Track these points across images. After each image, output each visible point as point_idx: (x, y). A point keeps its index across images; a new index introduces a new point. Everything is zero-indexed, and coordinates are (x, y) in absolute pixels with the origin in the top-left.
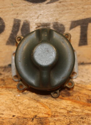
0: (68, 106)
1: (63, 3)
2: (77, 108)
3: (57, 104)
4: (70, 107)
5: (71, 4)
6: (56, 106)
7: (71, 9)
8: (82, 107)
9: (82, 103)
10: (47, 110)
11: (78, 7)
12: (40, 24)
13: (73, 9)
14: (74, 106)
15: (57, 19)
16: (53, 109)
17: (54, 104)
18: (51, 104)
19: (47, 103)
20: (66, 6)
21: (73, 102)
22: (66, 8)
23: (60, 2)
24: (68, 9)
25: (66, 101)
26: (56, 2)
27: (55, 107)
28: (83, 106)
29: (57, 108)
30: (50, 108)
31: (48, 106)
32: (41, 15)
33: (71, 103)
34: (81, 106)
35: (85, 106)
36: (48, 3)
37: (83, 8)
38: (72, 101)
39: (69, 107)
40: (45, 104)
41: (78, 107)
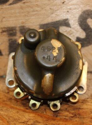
0: (30, 119)
1: (28, 4)
2: (39, 123)
3: (17, 118)
4: (32, 121)
5: (37, 5)
6: (17, 119)
7: (37, 11)
8: (46, 121)
9: (47, 116)
10: (5, 124)
11: (45, 8)
12: (5, 28)
13: (40, 11)
14: (37, 120)
15: (23, 23)
16: (11, 122)
17: (14, 117)
18: (11, 117)
19: (7, 116)
20: (32, 7)
21: (36, 116)
22: (32, 10)
23: (24, 3)
24: (34, 11)
25: (29, 114)
26: (19, 3)
27: (14, 121)
28: (48, 121)
29: (16, 122)
30: (8, 122)
31: (6, 120)
32: (4, 17)
33: (34, 116)
34: (45, 119)
35: (50, 120)
36: (10, 4)
37: (51, 9)
38: (36, 114)
39: (30, 121)
40: (5, 117)
41: (41, 121)
